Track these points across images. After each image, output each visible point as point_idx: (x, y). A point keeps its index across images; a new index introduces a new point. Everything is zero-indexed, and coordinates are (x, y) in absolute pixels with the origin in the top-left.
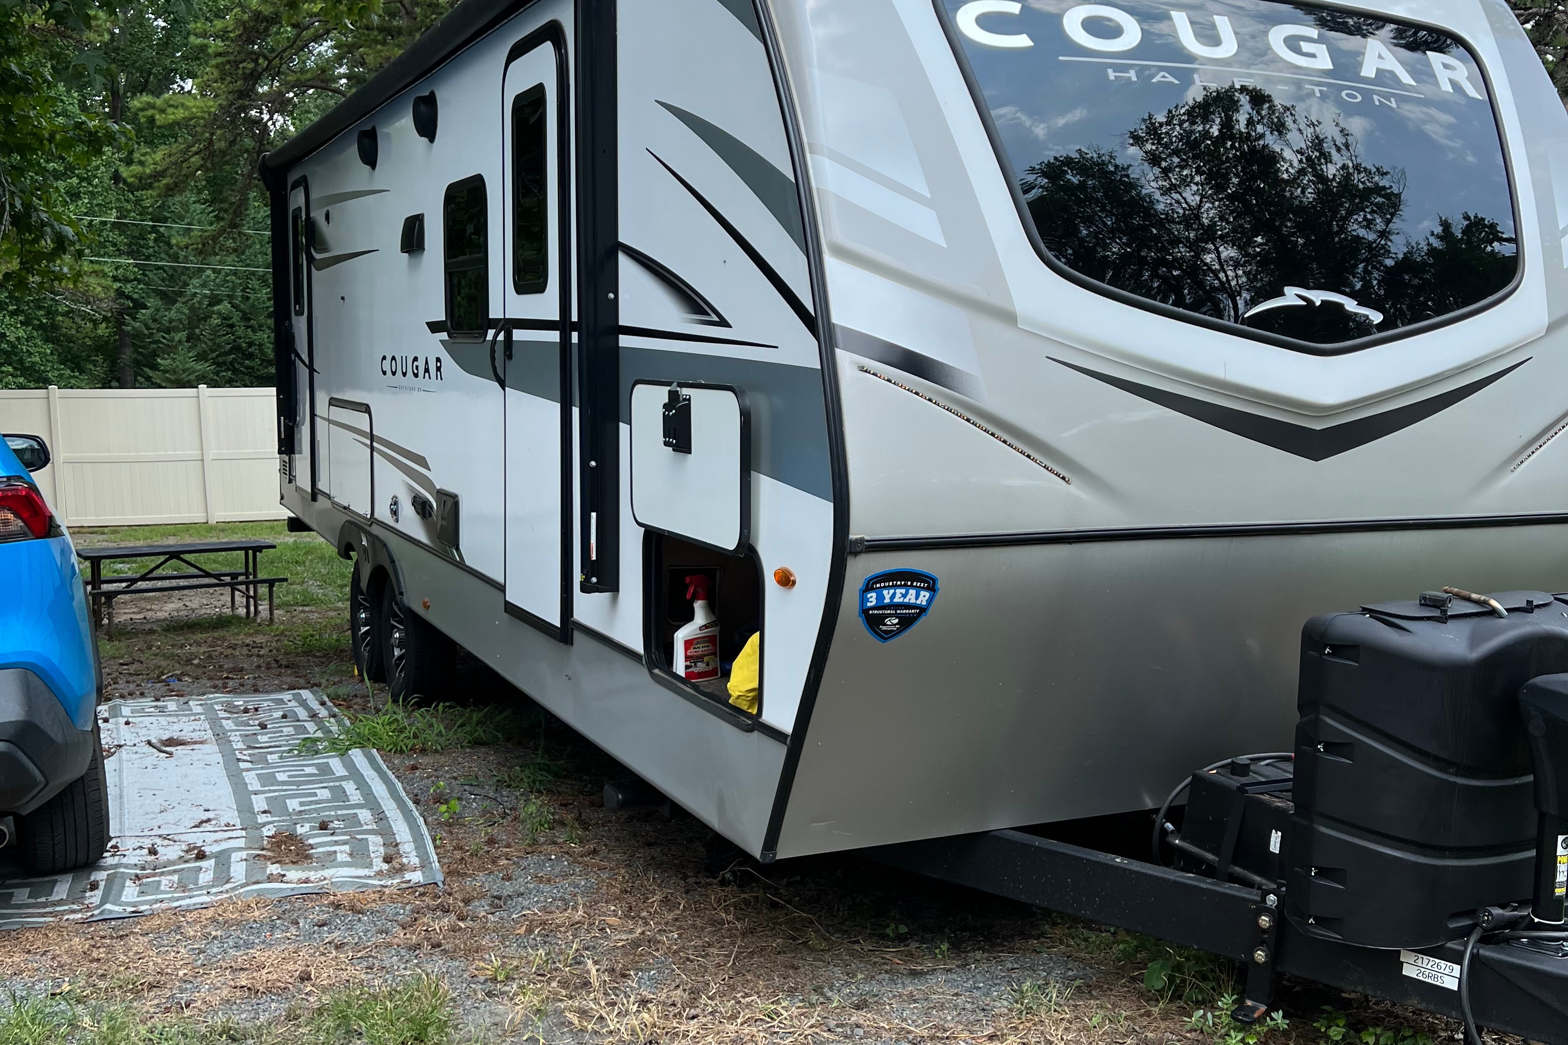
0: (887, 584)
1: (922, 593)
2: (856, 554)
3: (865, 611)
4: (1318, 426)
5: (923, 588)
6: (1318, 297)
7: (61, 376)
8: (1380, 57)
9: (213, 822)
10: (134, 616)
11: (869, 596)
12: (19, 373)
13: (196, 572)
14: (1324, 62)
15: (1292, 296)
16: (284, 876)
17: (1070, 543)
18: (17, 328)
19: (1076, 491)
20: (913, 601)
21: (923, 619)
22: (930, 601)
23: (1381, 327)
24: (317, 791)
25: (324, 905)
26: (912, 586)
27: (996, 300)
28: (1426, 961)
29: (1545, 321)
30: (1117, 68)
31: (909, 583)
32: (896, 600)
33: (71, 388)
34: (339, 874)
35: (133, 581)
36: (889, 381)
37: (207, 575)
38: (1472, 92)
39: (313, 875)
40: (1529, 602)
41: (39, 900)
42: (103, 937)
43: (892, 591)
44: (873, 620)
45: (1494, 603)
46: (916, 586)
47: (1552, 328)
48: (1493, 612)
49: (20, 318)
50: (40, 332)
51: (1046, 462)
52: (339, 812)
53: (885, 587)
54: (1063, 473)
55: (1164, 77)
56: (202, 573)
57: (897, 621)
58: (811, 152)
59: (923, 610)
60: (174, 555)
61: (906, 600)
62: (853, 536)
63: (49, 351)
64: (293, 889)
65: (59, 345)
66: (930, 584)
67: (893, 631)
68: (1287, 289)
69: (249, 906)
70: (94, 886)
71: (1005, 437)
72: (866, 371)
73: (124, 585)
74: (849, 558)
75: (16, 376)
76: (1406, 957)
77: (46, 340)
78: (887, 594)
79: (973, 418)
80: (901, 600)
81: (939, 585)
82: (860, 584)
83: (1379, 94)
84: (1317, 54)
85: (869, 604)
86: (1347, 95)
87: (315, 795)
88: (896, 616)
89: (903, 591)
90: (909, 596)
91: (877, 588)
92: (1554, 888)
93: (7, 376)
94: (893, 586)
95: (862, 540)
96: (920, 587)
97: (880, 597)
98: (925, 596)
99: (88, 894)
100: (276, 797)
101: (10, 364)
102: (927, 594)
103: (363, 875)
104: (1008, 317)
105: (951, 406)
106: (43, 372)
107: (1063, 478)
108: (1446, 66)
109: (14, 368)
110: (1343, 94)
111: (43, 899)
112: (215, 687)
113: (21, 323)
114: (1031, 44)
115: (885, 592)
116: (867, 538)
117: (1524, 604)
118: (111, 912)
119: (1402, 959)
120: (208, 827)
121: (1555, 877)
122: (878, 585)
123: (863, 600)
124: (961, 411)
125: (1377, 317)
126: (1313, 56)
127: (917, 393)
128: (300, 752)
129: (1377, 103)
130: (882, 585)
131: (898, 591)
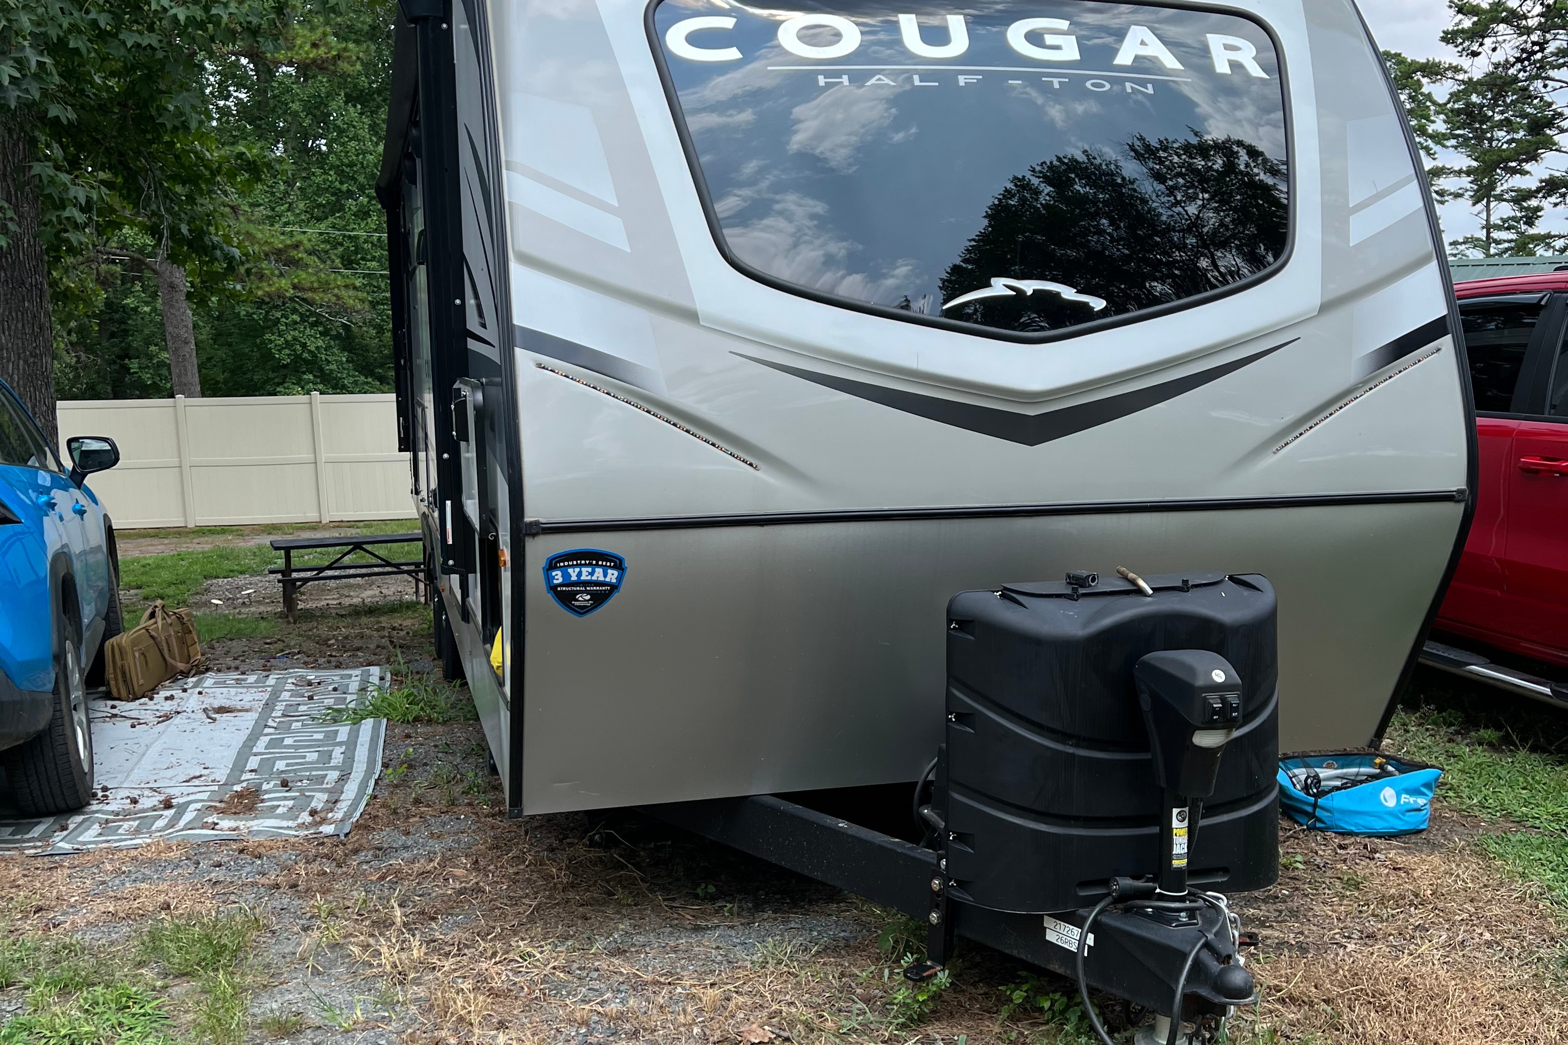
0: (571, 563)
1: (610, 571)
2: (534, 535)
3: (553, 588)
4: (1032, 412)
5: (610, 567)
6: (1030, 287)
7: (356, 382)
8: (1143, 43)
9: (202, 779)
10: (330, 602)
11: (554, 574)
12: (318, 380)
13: (374, 561)
14: (1070, 51)
15: (999, 287)
16: (217, 824)
17: (762, 525)
18: (316, 338)
19: (765, 476)
20: (602, 578)
21: (615, 597)
22: (620, 579)
23: (1104, 313)
24: (308, 754)
25: (232, 850)
26: (597, 565)
27: (678, 300)
28: (1063, 927)
29: (1317, 302)
30: (827, 74)
31: (594, 562)
32: (583, 578)
33: (365, 393)
34: (265, 824)
35: (321, 570)
36: (566, 376)
37: (389, 564)
38: (1256, 71)
39: (241, 824)
40: (1185, 582)
41: (16, 837)
42: (37, 869)
43: (577, 570)
44: (565, 596)
45: (1142, 583)
46: (602, 565)
47: (1326, 307)
48: (1140, 592)
49: (320, 329)
50: (337, 342)
51: (732, 449)
52: (314, 773)
53: (569, 565)
54: (750, 460)
55: (879, 79)
56: (383, 563)
57: (588, 597)
58: (507, 169)
59: (614, 587)
60: (358, 546)
61: (594, 578)
62: (527, 519)
63: (344, 359)
64: (216, 835)
65: (354, 354)
66: (618, 564)
67: (587, 607)
68: (994, 281)
69: (170, 848)
70: (64, 828)
71: (688, 427)
72: (544, 368)
73: (315, 572)
74: (527, 539)
75: (316, 384)
76: (1048, 922)
77: (343, 349)
78: (573, 573)
79: (653, 410)
80: (589, 578)
81: (626, 564)
82: (543, 563)
83: (1131, 80)
84: (1063, 47)
85: (555, 582)
86: (1092, 85)
87: (304, 757)
88: (588, 592)
89: (590, 570)
90: (596, 575)
91: (560, 567)
92: (1171, 860)
93: (308, 383)
94: (577, 565)
95: (537, 523)
96: (606, 566)
97: (566, 575)
98: (612, 576)
99: (56, 834)
100: (268, 759)
101: (311, 373)
102: (616, 573)
103: (285, 826)
104: (691, 316)
105: (630, 399)
106: (340, 379)
107: (751, 465)
108: (1227, 47)
109: (315, 376)
110: (1088, 84)
111: (19, 837)
112: (305, 663)
113: (321, 333)
114: (741, 56)
115: (570, 570)
116: (542, 520)
117: (1180, 584)
118: (60, 848)
119: (1045, 925)
120: (196, 782)
121: (1171, 849)
122: (562, 564)
123: (549, 579)
124: (641, 403)
125: (1098, 304)
126: (1058, 48)
127: (594, 388)
128: (325, 720)
129: (1129, 90)
130: (566, 563)
131: (584, 570)
